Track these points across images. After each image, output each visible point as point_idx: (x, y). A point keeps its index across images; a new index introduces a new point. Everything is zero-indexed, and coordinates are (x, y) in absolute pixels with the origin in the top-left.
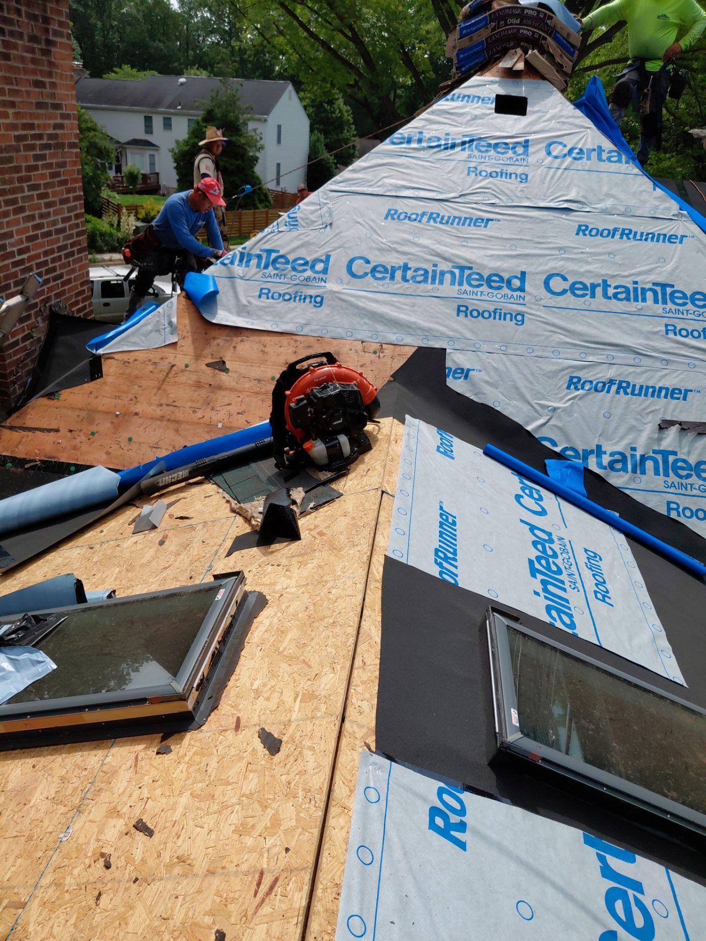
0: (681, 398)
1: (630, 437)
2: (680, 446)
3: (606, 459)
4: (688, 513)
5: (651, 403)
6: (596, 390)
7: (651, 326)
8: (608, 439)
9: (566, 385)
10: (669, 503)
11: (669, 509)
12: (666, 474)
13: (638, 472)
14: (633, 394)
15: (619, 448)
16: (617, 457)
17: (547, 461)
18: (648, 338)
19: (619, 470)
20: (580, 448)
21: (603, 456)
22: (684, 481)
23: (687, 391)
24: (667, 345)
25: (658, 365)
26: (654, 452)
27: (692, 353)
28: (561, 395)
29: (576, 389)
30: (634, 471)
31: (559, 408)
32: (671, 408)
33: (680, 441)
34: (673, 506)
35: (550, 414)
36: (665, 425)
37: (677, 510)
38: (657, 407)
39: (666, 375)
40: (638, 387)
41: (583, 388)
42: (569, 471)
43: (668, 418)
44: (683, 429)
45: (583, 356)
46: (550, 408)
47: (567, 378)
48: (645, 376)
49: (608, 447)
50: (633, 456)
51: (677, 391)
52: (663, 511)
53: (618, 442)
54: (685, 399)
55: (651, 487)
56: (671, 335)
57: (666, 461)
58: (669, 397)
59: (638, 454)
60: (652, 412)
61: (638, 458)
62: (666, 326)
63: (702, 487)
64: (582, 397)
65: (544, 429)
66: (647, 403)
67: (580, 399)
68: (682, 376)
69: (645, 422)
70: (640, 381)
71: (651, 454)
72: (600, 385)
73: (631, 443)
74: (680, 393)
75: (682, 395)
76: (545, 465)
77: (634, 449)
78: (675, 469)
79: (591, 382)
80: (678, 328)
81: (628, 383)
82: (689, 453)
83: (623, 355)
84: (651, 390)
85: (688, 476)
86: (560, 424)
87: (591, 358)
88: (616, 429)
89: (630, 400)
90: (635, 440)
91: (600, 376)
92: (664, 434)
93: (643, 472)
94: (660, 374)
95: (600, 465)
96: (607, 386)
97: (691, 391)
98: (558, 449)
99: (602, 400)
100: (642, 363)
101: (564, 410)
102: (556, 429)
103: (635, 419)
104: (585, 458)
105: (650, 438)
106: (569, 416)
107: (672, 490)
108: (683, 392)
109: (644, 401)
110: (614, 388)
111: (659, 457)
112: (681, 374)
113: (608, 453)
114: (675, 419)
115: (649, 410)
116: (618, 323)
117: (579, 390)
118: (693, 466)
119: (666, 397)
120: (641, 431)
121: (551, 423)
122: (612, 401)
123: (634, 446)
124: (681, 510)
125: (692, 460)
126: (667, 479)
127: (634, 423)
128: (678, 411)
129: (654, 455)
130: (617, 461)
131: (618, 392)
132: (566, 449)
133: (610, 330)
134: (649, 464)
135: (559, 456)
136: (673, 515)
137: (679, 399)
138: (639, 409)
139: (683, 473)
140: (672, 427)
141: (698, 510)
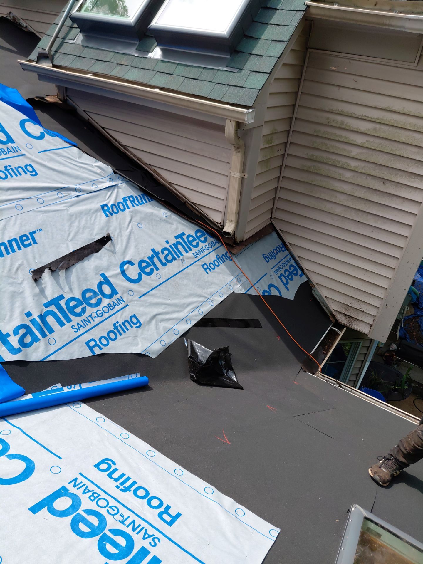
0: (32, 243)
1: (18, 304)
2: (62, 289)
3: (14, 341)
4: (104, 342)
5: (11, 260)
10: (87, 344)
11: (91, 349)
12: (69, 320)
13: (47, 333)
15: (17, 323)
16: (22, 331)
19: (31, 344)
21: (9, 339)
22: (84, 317)
23: (32, 233)
26: (47, 305)
27: (11, 195)
30: (44, 335)
32: (30, 256)
33: (58, 283)
34: (92, 344)
36: (37, 274)
37: (96, 345)
38: (20, 262)
39: (5, 226)
43: (36, 268)
44: (52, 271)
50: (33, 321)
51: (24, 238)
52: (88, 354)
53: (11, 316)
54: (35, 243)
55: (66, 339)
57: (60, 308)
58: (22, 247)
59: (35, 316)
60: (18, 269)
61: (38, 320)
63: (99, 313)
66: (8, 262)
68: (18, 222)
69: (19, 282)
71: (45, 310)
73: (23, 310)
74: (28, 239)
75: (31, 240)
77: (29, 314)
78: (71, 310)
82: (71, 289)
85: (84, 310)
90: (24, 306)
92: (42, 284)
93: (51, 331)
95: (13, 350)
97: (35, 232)
103: (9, 284)
105: (35, 295)
107: (82, 330)
108: (29, 236)
109: (4, 261)
111: (53, 308)
112: (16, 219)
113: (11, 333)
114: (41, 265)
115: (15, 269)
118: (81, 299)
119: (19, 249)
120: (22, 293)
123: (26, 311)
124: (98, 343)
125: (78, 295)
126: (71, 324)
127: (12, 289)
128: (37, 256)
129: (48, 309)
130: (24, 336)
134: (50, 320)
136: (97, 351)
137: (30, 245)
138: (6, 271)
139: (78, 310)
140: (43, 274)
141: (108, 334)
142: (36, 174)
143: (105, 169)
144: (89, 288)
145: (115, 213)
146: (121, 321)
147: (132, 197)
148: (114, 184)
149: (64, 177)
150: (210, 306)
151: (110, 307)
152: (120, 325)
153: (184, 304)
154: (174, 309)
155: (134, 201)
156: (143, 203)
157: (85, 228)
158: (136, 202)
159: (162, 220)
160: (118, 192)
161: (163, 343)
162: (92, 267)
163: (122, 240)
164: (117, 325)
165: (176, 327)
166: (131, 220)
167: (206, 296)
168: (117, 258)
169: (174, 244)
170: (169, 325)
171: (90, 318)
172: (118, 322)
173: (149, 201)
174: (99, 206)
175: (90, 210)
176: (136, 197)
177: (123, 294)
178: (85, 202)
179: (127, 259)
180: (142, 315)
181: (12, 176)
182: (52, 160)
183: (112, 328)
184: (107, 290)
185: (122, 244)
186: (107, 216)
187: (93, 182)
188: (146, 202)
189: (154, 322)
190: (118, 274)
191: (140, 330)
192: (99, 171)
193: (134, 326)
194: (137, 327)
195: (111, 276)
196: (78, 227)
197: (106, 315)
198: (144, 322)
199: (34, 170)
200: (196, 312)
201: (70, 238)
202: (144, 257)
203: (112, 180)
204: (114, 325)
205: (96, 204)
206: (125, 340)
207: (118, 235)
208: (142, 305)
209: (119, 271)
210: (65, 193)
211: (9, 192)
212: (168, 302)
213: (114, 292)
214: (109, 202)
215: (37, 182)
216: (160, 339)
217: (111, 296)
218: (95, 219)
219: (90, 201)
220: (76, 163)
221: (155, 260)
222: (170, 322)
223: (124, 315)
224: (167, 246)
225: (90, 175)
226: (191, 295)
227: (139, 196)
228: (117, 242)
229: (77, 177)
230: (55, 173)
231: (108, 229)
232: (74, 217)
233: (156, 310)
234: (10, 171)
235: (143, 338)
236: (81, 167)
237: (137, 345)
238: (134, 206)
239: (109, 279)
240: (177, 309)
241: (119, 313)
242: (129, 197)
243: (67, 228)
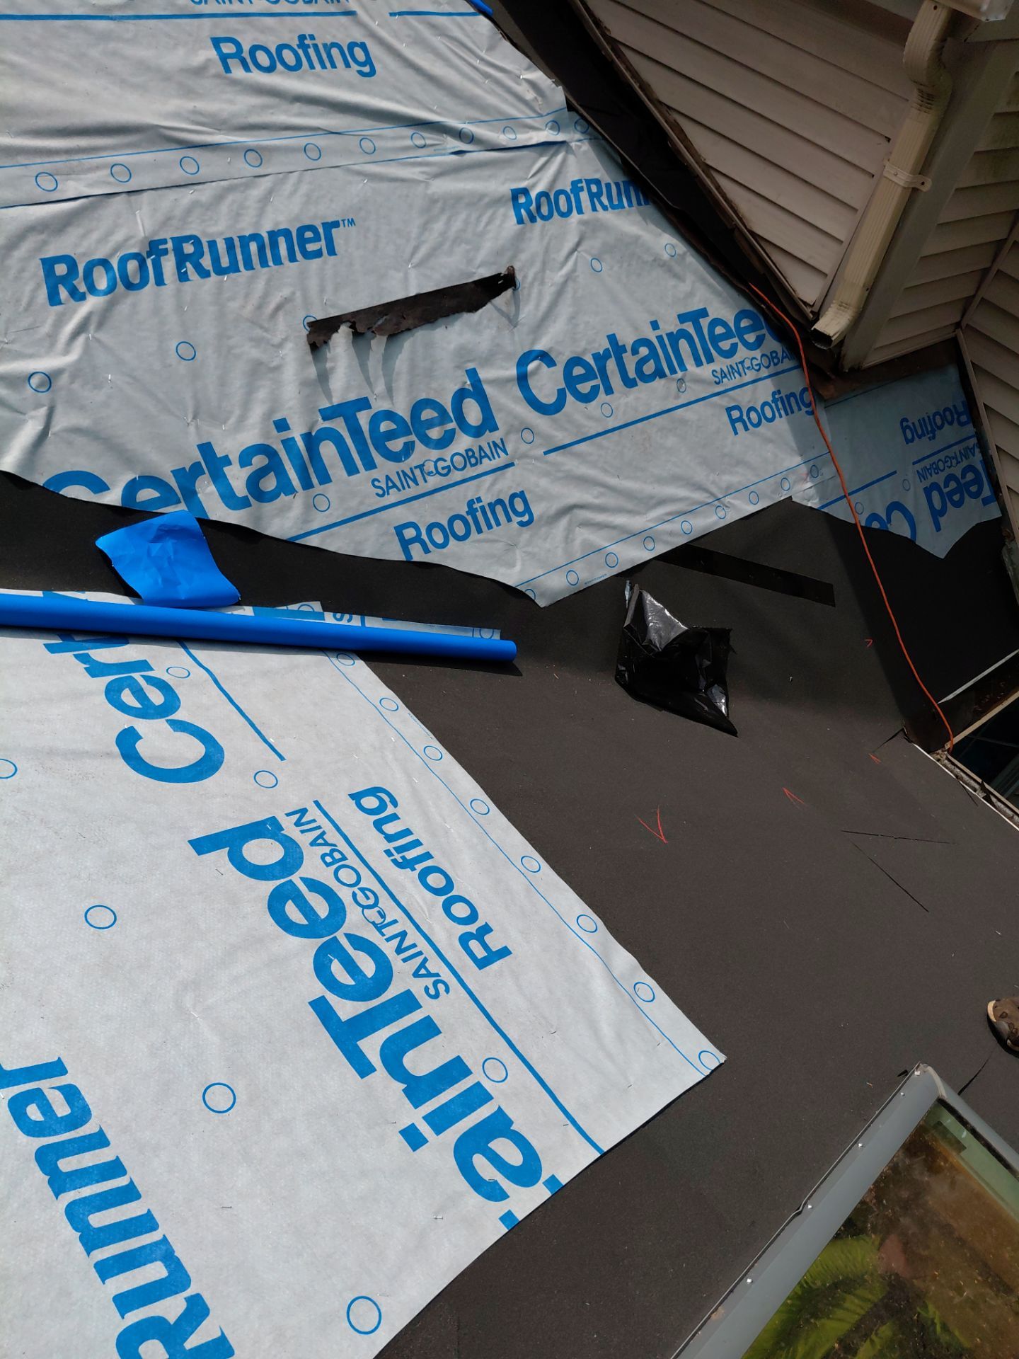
0: (325, 251)
1: (262, 394)
2: (370, 384)
3: (238, 477)
4: (439, 538)
5: (268, 282)
6: (129, 286)
7: (181, 52)
8: (218, 418)
9: (43, 294)
10: (399, 530)
11: (405, 544)
12: (370, 465)
13: (315, 481)
14: (220, 271)
15: (251, 436)
16: (259, 461)
17: (103, 543)
18: (189, 93)
19: (273, 496)
20: (165, 468)
21: (226, 470)
22: (405, 465)
23: (329, 227)
24: (239, 105)
25: (243, 168)
26: (328, 414)
27: (300, 114)
28: (46, 329)
29: (77, 296)
30: (307, 484)
31: (59, 372)
32: (313, 284)
33: (363, 366)
34: (410, 533)
35: (44, 397)
36: (320, 332)
37: (418, 539)
38: (286, 292)
39: (270, 192)
40: (222, 246)
41: (92, 289)
42: (169, 544)
43: (320, 316)
44: (357, 335)
45: (47, 183)
46: (34, 381)
47: (36, 269)
48: (224, 208)
49: (230, 444)
50: (289, 444)
51: (309, 235)
52: (394, 553)
53: (242, 418)
54: (332, 252)
55: (354, 507)
56: (238, 72)
57: (355, 431)
58: (298, 255)
59: (296, 433)
60: (279, 308)
61: (301, 444)
62: (216, 42)
63: (441, 464)
64: (102, 318)
65: (50, 448)
66: (260, 285)
67: (100, 325)
68: (304, 189)
69: (276, 340)
70: (217, 227)
71: (322, 424)
72: (132, 265)
73: (272, 411)
74: (317, 238)
75: (323, 243)
76: (104, 558)
77: (282, 425)
78: (381, 441)
79: (104, 263)
80: (246, 48)
81: (196, 241)
82: (390, 390)
83: (148, 157)
84: (253, 247)
85: (408, 449)
86: (84, 421)
87: (72, 187)
88: (223, 382)
89: (220, 288)
90: (275, 403)
91: (118, 237)
92: (326, 360)
93: (325, 478)
94: (257, 192)
95: (230, 499)
96: (149, 262)
97: (336, 224)
98: (113, 497)
99: (157, 311)
100: (204, 173)
101: (76, 371)
102: (80, 440)
103: (252, 340)
104: (190, 495)
105: (305, 383)
106: (98, 387)
107: (393, 497)
108: (321, 231)
109: (252, 280)
110: (169, 264)
111: (339, 425)
112: (300, 181)
113: (234, 457)
114: (334, 313)
115: (272, 306)
116: (95, 53)
117: (82, 297)
118: (408, 419)
119: (292, 258)
120: (277, 369)
121: (60, 423)
122: (179, 308)
123: (278, 416)
124: (424, 536)
125: (402, 408)
126: (374, 474)
127: (255, 353)
128: (330, 287)
129: (327, 424)
130: (261, 473)
131: (183, 277)
132: (132, 488)
133: (83, 84)
134: (328, 451)
135: (125, 515)
136: (417, 555)
137: (318, 254)
138: (250, 308)
139: (396, 445)
140: (335, 336)
141: (451, 521)
142: (373, 72)
143: (548, 92)
144: (432, 397)
145: (543, 218)
146: (487, 499)
147: (597, 182)
148: (560, 137)
149: (439, 94)
150: (715, 518)
151: (471, 458)
152: (483, 508)
153: (652, 497)
154: (622, 502)
155: (599, 195)
156: (621, 206)
157: (457, 240)
158: (605, 200)
159: (658, 262)
160: (564, 161)
161: (573, 579)
162: (452, 346)
163: (540, 293)
164: (477, 506)
165: (613, 548)
166: (578, 244)
167: (714, 490)
168: (516, 338)
169: (670, 335)
170: (598, 539)
171: (417, 472)
172: (479, 500)
173: (639, 204)
174: (506, 188)
175: (482, 196)
176: (608, 185)
177: (508, 433)
178: (477, 172)
179: (540, 346)
180: (541, 498)
181: (312, 67)
182: (419, 41)
183: (463, 510)
184: (473, 413)
185: (538, 305)
186: (520, 221)
187: (510, 123)
188: (630, 205)
189: (564, 522)
190: (508, 380)
191: (526, 534)
192: (530, 95)
193: (516, 519)
194: (522, 524)
195: (493, 382)
196: (443, 234)
197: (457, 476)
198: (541, 517)
199: (368, 61)
200: (675, 526)
201: (416, 259)
202: (585, 351)
203: (556, 126)
204: (470, 503)
205: (501, 185)
206: (486, 545)
207: (535, 279)
208: (546, 474)
209: (513, 372)
210: (430, 138)
211: (297, 107)
212: (613, 481)
213: (489, 423)
214: (534, 185)
215: (368, 92)
216: (567, 567)
217: (477, 432)
218: (488, 223)
219: (486, 172)
220: (477, 63)
221: (611, 365)
222: (604, 533)
223: (498, 487)
224: (652, 336)
225: (506, 101)
226: (675, 479)
227: (617, 184)
228: (529, 295)
229: (470, 101)
230: (419, 79)
231: (514, 257)
232: (439, 205)
233: (576, 495)
234: (311, 51)
235: (528, 553)
236: (487, 76)
237: (512, 565)
238: (594, 209)
239: (485, 387)
240: (629, 506)
241: (489, 478)
242: (589, 182)
243: (415, 231)
